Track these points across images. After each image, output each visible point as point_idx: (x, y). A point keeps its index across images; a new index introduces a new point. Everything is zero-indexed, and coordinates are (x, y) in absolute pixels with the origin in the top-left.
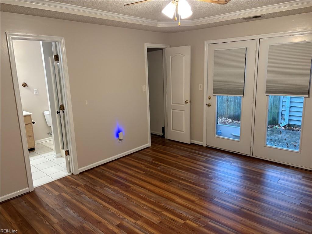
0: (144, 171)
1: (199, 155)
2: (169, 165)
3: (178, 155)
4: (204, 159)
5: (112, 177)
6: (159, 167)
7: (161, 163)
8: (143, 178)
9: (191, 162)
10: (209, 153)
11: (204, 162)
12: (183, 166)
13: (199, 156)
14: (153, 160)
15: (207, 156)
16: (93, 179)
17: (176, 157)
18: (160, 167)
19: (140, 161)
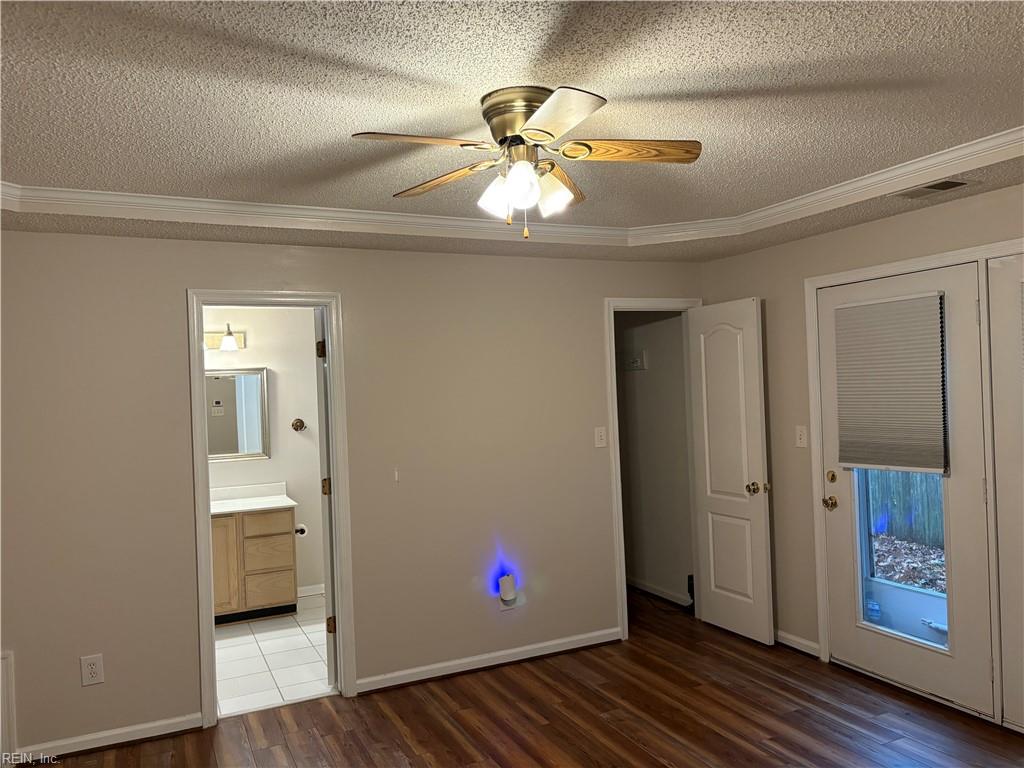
0: (547, 719)
1: (782, 689)
2: (646, 709)
3: (700, 681)
4: (793, 709)
5: (442, 719)
6: (606, 711)
7: (623, 698)
8: (530, 740)
9: (736, 713)
10: (824, 689)
11: (785, 718)
12: (695, 722)
13: (783, 693)
14: (603, 686)
15: (811, 699)
16: (384, 716)
17: (690, 685)
18: (612, 712)
19: (558, 684)
